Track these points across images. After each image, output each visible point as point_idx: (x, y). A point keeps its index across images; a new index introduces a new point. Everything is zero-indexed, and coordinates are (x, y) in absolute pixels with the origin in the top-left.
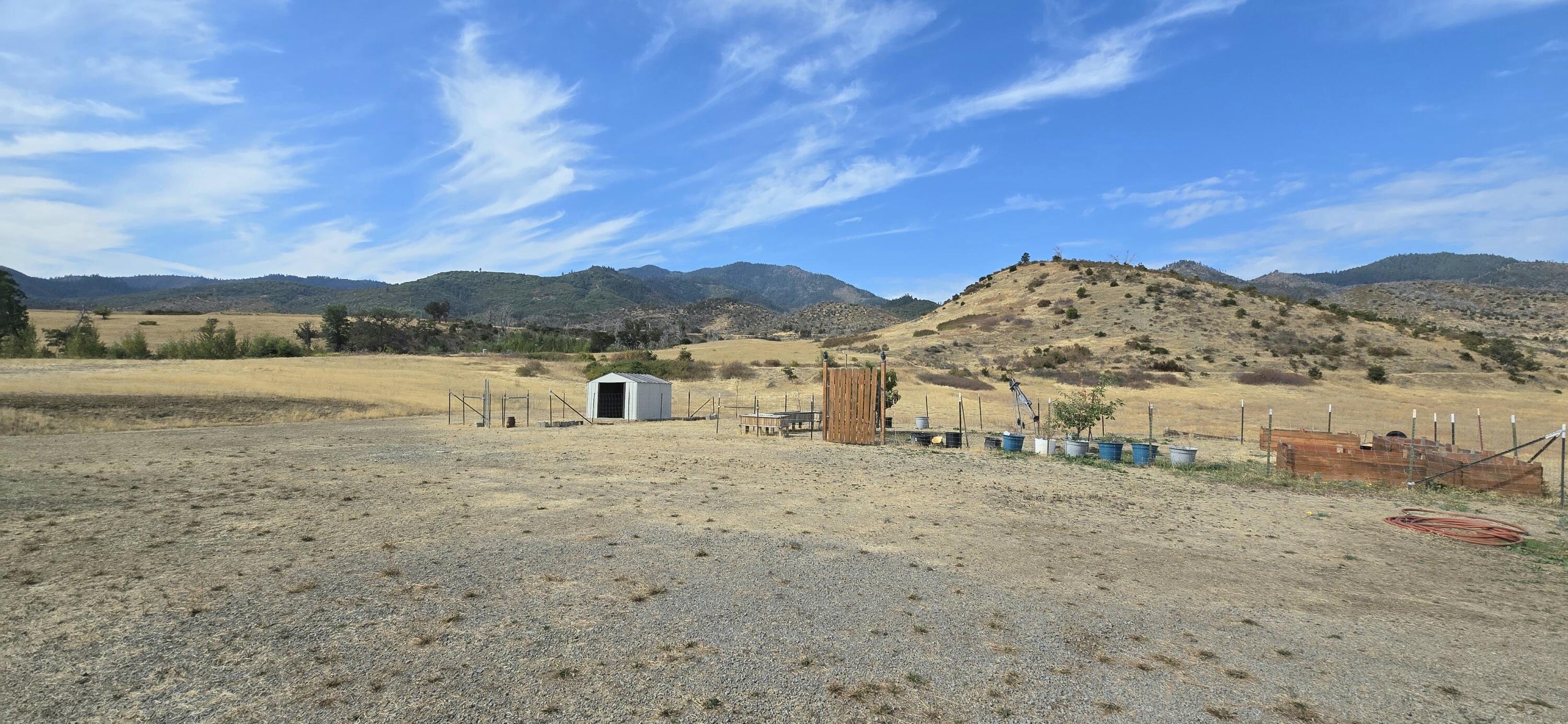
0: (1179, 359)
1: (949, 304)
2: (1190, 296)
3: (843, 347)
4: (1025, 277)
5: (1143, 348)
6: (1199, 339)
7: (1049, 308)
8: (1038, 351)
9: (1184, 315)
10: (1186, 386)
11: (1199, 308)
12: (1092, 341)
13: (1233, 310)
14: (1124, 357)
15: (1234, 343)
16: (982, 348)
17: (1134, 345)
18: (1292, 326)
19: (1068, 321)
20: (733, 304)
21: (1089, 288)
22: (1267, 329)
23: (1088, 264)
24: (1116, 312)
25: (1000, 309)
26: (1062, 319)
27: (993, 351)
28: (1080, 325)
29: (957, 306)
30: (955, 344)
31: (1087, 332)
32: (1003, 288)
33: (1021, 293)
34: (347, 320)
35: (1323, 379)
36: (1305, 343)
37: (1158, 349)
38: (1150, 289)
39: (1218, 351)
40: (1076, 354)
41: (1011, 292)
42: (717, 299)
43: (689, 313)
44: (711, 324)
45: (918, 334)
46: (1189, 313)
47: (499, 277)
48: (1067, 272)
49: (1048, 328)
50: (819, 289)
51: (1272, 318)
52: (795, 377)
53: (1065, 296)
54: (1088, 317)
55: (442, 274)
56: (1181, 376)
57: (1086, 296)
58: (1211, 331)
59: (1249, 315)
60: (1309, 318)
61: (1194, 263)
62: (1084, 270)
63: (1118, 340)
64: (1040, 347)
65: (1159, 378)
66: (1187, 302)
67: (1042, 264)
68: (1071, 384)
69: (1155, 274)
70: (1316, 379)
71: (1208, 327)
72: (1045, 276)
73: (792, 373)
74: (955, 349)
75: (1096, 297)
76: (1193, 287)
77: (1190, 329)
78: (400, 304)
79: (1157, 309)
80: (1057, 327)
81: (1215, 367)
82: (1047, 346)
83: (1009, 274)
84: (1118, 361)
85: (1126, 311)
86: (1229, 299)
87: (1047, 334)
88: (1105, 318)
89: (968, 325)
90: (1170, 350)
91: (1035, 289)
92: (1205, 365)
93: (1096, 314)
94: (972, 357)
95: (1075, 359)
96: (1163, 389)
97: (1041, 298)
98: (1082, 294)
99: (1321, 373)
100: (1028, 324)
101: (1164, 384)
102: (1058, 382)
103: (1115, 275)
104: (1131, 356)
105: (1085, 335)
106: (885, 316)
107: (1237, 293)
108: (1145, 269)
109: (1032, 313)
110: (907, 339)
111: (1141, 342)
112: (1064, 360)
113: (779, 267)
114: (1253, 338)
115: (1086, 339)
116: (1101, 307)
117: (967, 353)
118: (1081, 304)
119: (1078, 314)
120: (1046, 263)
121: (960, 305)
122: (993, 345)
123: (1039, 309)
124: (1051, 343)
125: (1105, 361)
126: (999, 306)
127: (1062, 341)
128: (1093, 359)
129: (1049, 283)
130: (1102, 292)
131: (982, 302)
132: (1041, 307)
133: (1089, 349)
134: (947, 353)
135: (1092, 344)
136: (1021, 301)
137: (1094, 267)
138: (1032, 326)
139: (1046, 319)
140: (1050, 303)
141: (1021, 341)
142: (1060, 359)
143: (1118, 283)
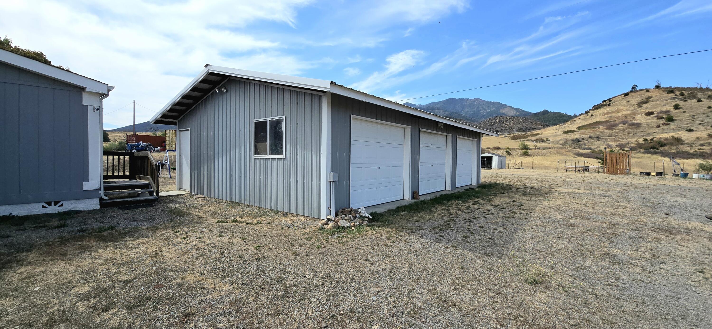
1: (582, 116)
3: (523, 139)
4: (635, 99)
7: (653, 116)
8: (646, 140)
12: (684, 134)
14: (706, 143)
16: (607, 139)
19: (666, 123)
21: (682, 103)
23: (681, 89)
24: (701, 117)
25: (618, 118)
26: (662, 122)
27: (614, 141)
28: (675, 125)
29: (588, 117)
30: (590, 137)
31: (680, 129)
32: (620, 106)
33: (632, 108)
40: (673, 141)
41: (625, 108)
45: (565, 132)
48: (666, 94)
49: (653, 127)
53: (664, 109)
54: (680, 120)
57: (679, 109)
62: (678, 93)
63: (702, 134)
64: (647, 138)
67: (647, 91)
72: (649, 97)
74: (590, 140)
75: (687, 109)
80: (659, 127)
82: (651, 137)
83: (624, 98)
84: (702, 145)
85: (708, 116)
87: (652, 131)
88: (693, 121)
89: (597, 127)
91: (643, 105)
93: (687, 118)
94: (602, 144)
95: (672, 144)
97: (647, 111)
98: (676, 107)
100: (638, 125)
103: (700, 95)
105: (678, 131)
106: (533, 122)
109: (640, 119)
110: (559, 135)
112: (665, 145)
115: (680, 133)
116: (690, 114)
117: (596, 142)
118: (676, 113)
119: (674, 119)
120: (650, 90)
121: (590, 116)
122: (614, 137)
123: (646, 116)
124: (655, 136)
125: (693, 145)
126: (617, 116)
127: (662, 134)
128: (684, 144)
129: (652, 101)
130: (691, 105)
131: (605, 114)
132: (647, 115)
133: (682, 138)
134: (586, 142)
135: (684, 135)
136: (632, 113)
137: (684, 91)
138: (641, 126)
139: (651, 122)
140: (654, 113)
141: (634, 135)
142: (661, 144)
143: (702, 100)
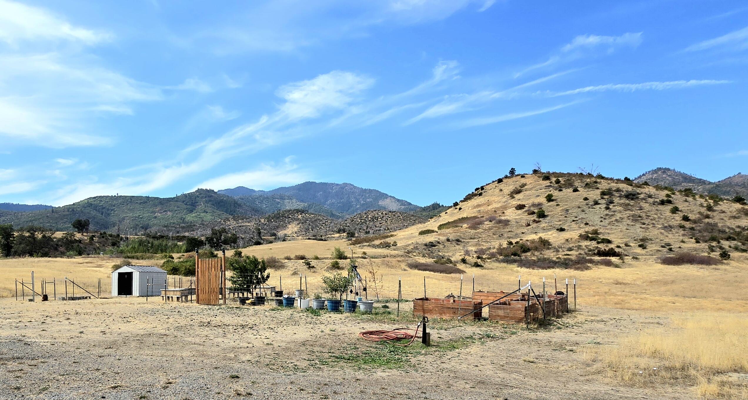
0: (618, 247)
1: (450, 209)
2: (634, 197)
3: (365, 244)
4: (509, 186)
5: (592, 239)
6: (638, 231)
7: (523, 210)
8: (511, 243)
9: (629, 213)
10: (618, 267)
11: (641, 207)
12: (554, 235)
13: (670, 207)
14: (576, 247)
15: (666, 234)
16: (468, 242)
17: (585, 237)
18: (716, 218)
19: (537, 219)
20: (301, 214)
21: (556, 194)
22: (695, 222)
23: (558, 175)
24: (574, 212)
25: (487, 212)
26: (532, 219)
27: (476, 244)
28: (546, 223)
29: (456, 211)
30: (448, 240)
31: (552, 227)
32: (491, 195)
33: (504, 200)
34: (13, 235)
35: (731, 260)
36: (724, 232)
37: (603, 239)
38: (603, 193)
39: (651, 240)
40: (538, 245)
41: (496, 199)
42: (289, 211)
43: (268, 221)
44: (285, 230)
45: (422, 233)
46: (632, 211)
47: (131, 200)
48: (541, 182)
49: (522, 226)
50: (368, 200)
51: (700, 213)
52: (313, 267)
53: (537, 201)
54: (552, 216)
55: (90, 198)
56: (616, 260)
57: (553, 200)
58: (648, 225)
59: (681, 211)
60: (731, 212)
61: (669, 169)
62: (554, 179)
63: (573, 234)
64: (512, 240)
65: (598, 262)
66: (632, 203)
67: (523, 176)
68: (527, 268)
69: (609, 181)
70: (725, 259)
71: (646, 222)
72: (524, 185)
73: (310, 264)
74: (447, 244)
75: (561, 201)
76: (638, 190)
77: (632, 223)
78: (62, 221)
79: (607, 208)
80: (529, 225)
81: (647, 252)
82: (518, 240)
83: (497, 185)
84: (570, 249)
85: (583, 211)
86: (665, 199)
87: (519, 231)
88: (566, 217)
89: (461, 225)
90: (613, 240)
91: (515, 196)
92: (639, 250)
93: (560, 214)
94: (459, 249)
95: (536, 249)
96: (599, 270)
97: (519, 203)
98: (550, 198)
99: (729, 255)
100: (506, 223)
101: (602, 266)
102: (518, 267)
103: (577, 183)
104: (581, 246)
105: (549, 230)
107: (674, 194)
108: (603, 178)
109: (511, 214)
110: (414, 237)
111: (590, 234)
112: (529, 250)
113: (337, 185)
114: (681, 229)
115: (550, 233)
116: (563, 208)
117: (455, 246)
118: (548, 206)
119: (546, 214)
120: (525, 176)
121: (458, 210)
122: (477, 240)
123: (516, 211)
124: (523, 237)
125: (560, 250)
126: (487, 210)
127: (531, 236)
128: (551, 248)
129: (526, 191)
130: (566, 196)
131: (475, 207)
132: (518, 209)
133: (550, 241)
134: (441, 246)
135: (554, 237)
136: (503, 206)
137: (561, 177)
138: (509, 225)
139: (521, 219)
140: (525, 207)
141: (499, 236)
142: (525, 249)
143: (579, 189)
